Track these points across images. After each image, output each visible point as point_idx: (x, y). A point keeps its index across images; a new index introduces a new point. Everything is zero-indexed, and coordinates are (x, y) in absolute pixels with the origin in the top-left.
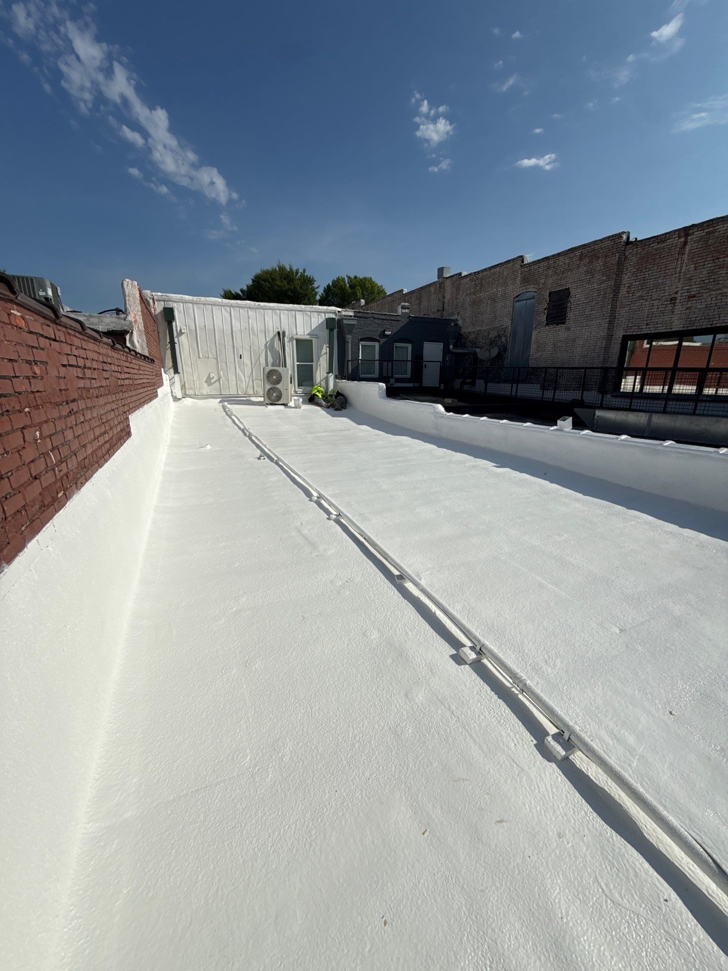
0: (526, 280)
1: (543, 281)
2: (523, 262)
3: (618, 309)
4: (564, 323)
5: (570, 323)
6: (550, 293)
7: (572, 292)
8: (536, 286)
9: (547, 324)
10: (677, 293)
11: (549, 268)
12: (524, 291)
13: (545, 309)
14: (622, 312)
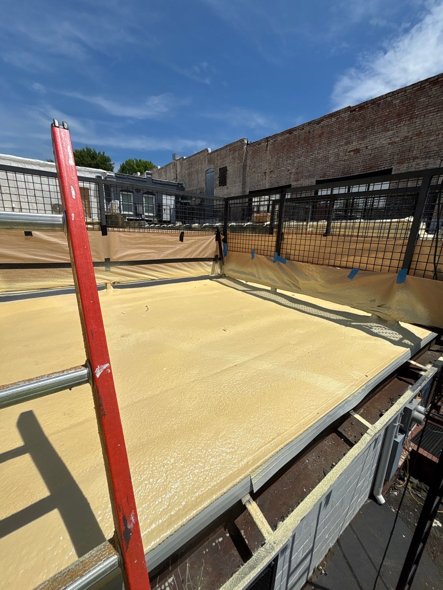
0: (210, 162)
1: (216, 162)
2: (208, 152)
3: (246, 178)
4: (226, 185)
5: (228, 185)
6: (220, 169)
7: (228, 168)
8: (214, 165)
9: (220, 186)
10: (266, 170)
11: (218, 155)
12: (209, 168)
13: (218, 177)
14: (248, 179)
